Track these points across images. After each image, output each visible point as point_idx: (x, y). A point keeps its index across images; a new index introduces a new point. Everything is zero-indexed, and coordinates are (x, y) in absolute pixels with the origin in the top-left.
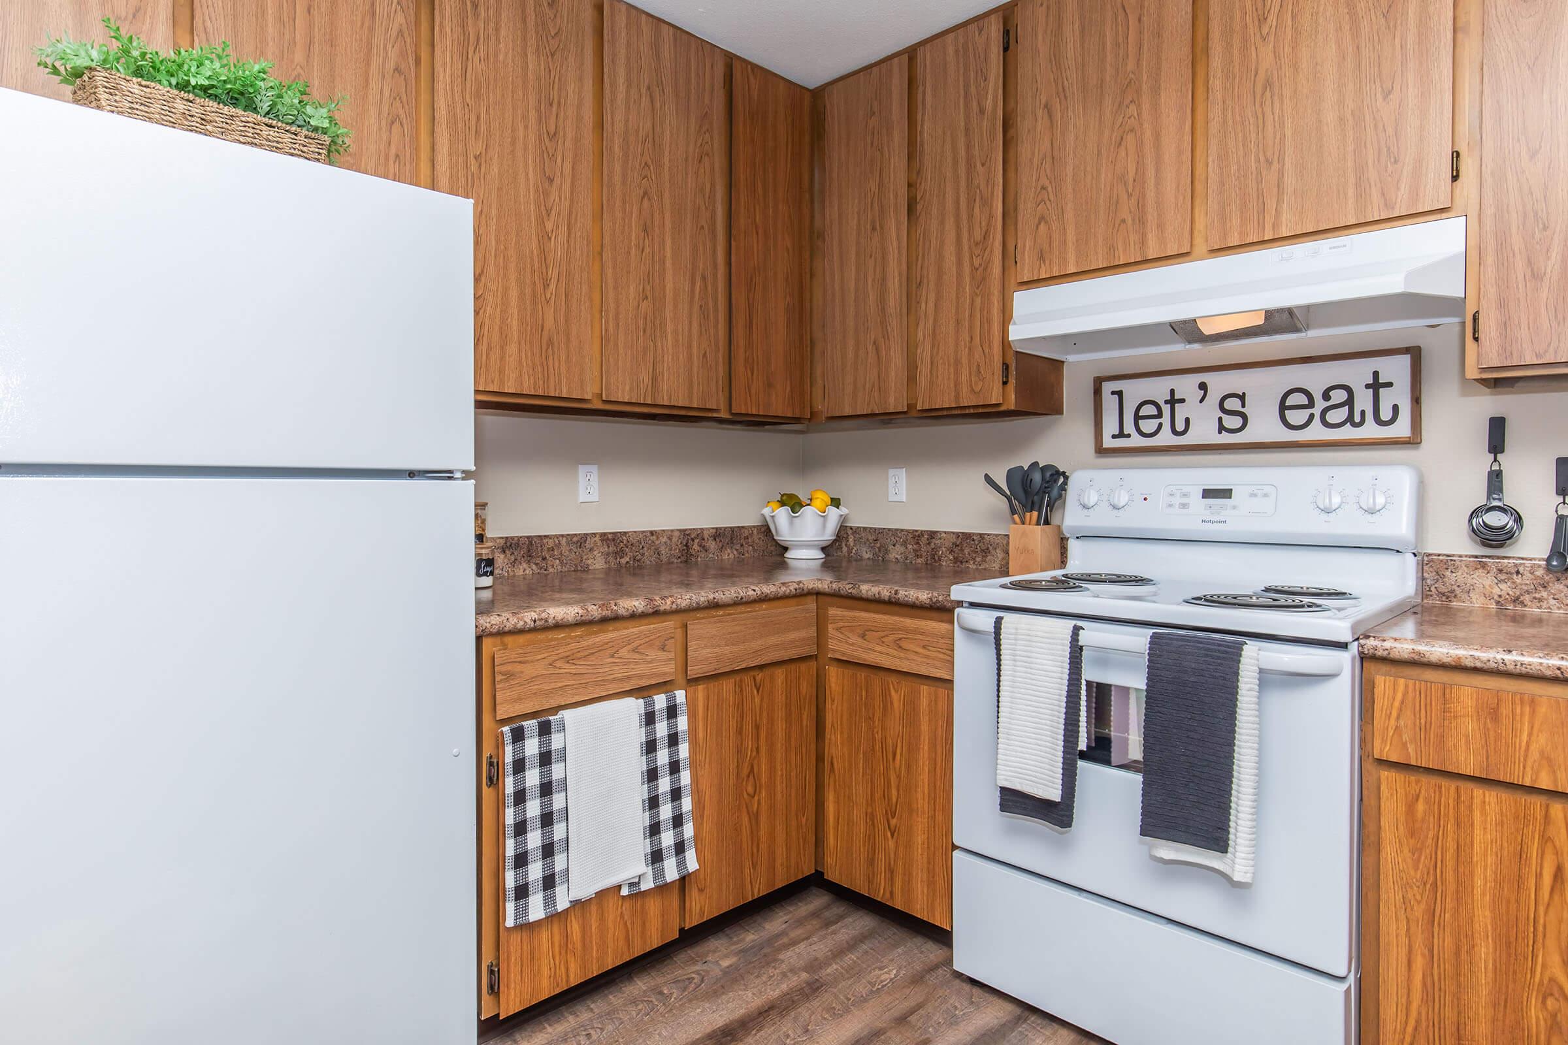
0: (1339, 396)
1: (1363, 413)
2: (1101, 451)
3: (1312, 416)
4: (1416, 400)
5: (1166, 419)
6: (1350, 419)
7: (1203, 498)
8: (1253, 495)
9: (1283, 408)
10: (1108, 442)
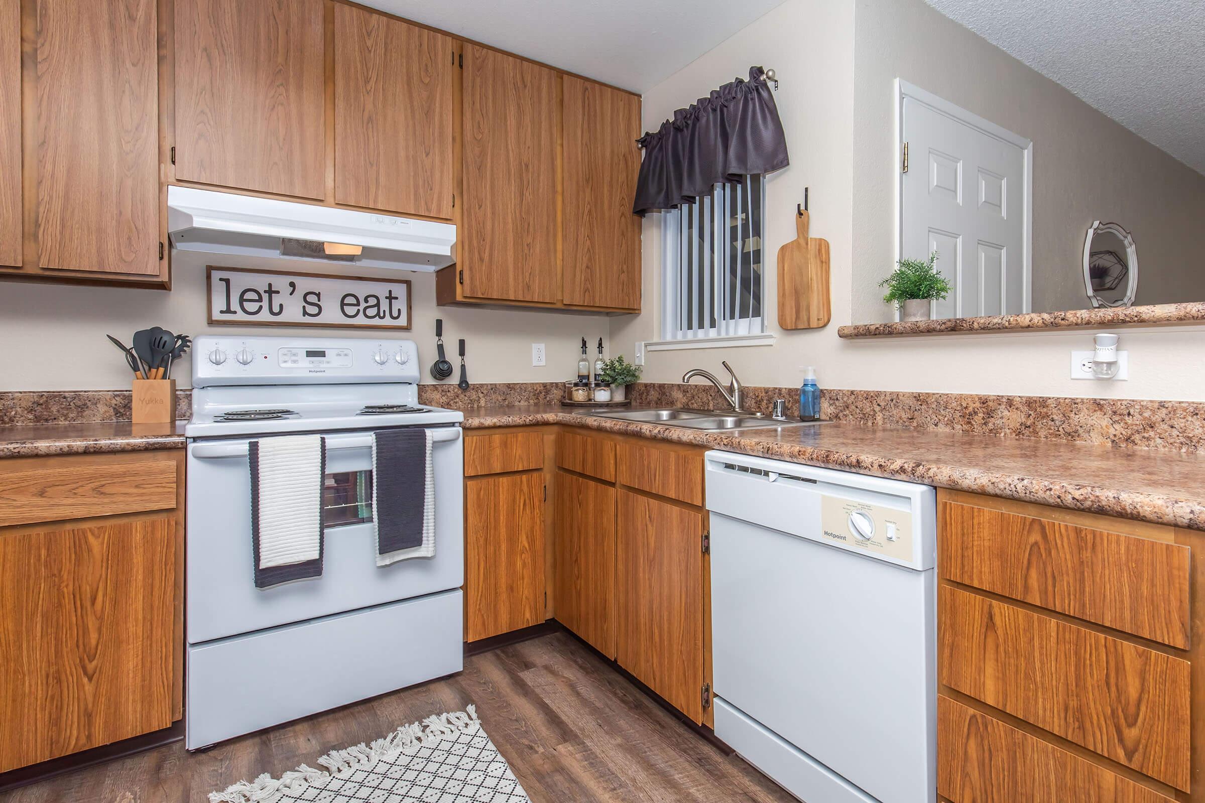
0: (372, 301)
1: (384, 311)
2: (211, 322)
3: (359, 310)
4: (410, 308)
5: (265, 304)
6: (378, 314)
7: (307, 356)
8: (339, 355)
9: (343, 304)
10: (217, 316)
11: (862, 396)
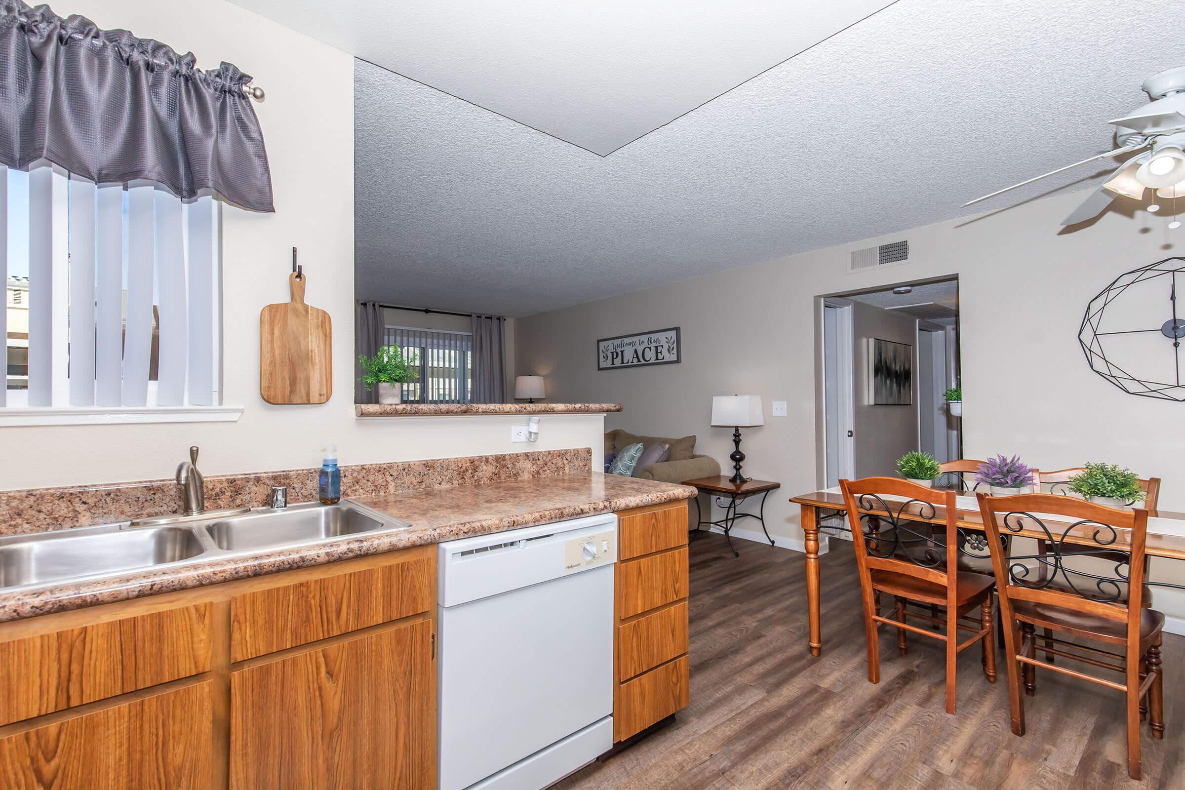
11: (374, 470)
